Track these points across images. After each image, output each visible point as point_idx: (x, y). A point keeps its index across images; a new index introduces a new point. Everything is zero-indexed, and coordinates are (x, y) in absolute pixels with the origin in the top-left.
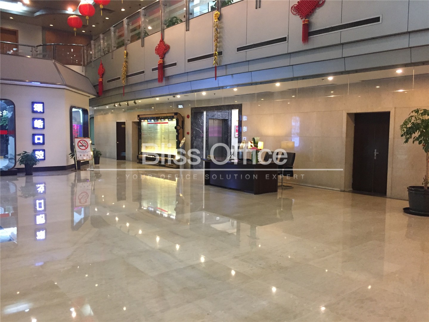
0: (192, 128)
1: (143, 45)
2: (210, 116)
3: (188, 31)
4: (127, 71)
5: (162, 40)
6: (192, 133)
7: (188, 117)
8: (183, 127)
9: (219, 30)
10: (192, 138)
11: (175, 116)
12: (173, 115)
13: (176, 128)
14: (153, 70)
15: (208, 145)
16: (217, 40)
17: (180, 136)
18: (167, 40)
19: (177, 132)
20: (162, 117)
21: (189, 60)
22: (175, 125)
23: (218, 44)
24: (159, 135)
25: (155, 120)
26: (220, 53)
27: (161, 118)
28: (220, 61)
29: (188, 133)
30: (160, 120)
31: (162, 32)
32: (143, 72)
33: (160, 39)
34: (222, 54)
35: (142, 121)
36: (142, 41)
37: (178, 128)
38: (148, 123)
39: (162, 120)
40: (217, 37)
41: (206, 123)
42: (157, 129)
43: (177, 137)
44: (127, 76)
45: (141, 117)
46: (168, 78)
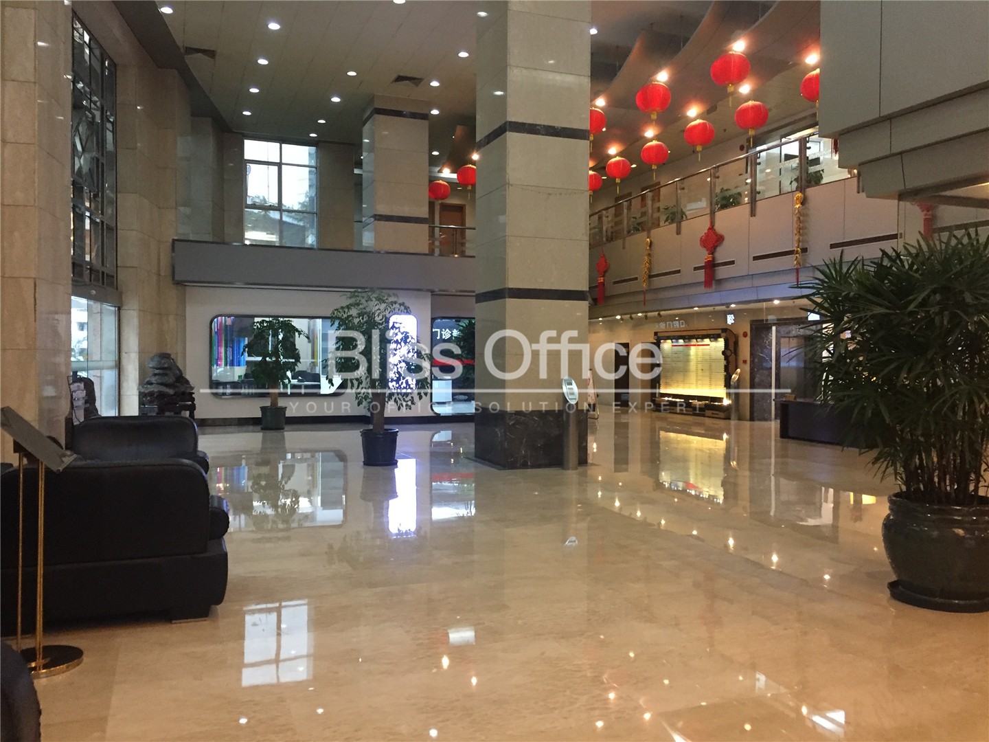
0: (752, 354)
1: (678, 232)
2: (782, 333)
3: (754, 218)
4: (650, 269)
5: (712, 228)
6: (752, 362)
7: (745, 335)
8: (736, 352)
9: (802, 219)
10: (752, 369)
11: (724, 334)
12: (720, 332)
13: (724, 353)
14: (696, 269)
15: (779, 380)
16: (799, 232)
17: (731, 367)
18: (719, 227)
19: (725, 360)
20: (698, 335)
21: (755, 258)
22: (723, 349)
23: (801, 238)
24: (693, 365)
25: (686, 340)
26: (804, 250)
27: (696, 337)
28: (805, 260)
29: (745, 362)
30: (695, 340)
31: (711, 216)
32: (679, 272)
33: (708, 225)
34: (807, 251)
35: (662, 341)
36: (677, 226)
37: (728, 353)
38: (673, 346)
39: (698, 340)
40: (800, 229)
41: (776, 343)
42: (689, 355)
43: (726, 368)
44: (650, 277)
45: (659, 334)
46: (720, 281)
